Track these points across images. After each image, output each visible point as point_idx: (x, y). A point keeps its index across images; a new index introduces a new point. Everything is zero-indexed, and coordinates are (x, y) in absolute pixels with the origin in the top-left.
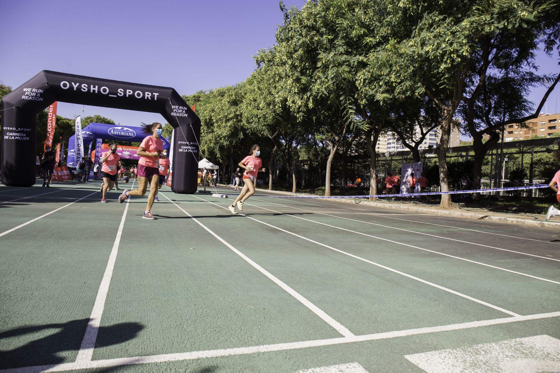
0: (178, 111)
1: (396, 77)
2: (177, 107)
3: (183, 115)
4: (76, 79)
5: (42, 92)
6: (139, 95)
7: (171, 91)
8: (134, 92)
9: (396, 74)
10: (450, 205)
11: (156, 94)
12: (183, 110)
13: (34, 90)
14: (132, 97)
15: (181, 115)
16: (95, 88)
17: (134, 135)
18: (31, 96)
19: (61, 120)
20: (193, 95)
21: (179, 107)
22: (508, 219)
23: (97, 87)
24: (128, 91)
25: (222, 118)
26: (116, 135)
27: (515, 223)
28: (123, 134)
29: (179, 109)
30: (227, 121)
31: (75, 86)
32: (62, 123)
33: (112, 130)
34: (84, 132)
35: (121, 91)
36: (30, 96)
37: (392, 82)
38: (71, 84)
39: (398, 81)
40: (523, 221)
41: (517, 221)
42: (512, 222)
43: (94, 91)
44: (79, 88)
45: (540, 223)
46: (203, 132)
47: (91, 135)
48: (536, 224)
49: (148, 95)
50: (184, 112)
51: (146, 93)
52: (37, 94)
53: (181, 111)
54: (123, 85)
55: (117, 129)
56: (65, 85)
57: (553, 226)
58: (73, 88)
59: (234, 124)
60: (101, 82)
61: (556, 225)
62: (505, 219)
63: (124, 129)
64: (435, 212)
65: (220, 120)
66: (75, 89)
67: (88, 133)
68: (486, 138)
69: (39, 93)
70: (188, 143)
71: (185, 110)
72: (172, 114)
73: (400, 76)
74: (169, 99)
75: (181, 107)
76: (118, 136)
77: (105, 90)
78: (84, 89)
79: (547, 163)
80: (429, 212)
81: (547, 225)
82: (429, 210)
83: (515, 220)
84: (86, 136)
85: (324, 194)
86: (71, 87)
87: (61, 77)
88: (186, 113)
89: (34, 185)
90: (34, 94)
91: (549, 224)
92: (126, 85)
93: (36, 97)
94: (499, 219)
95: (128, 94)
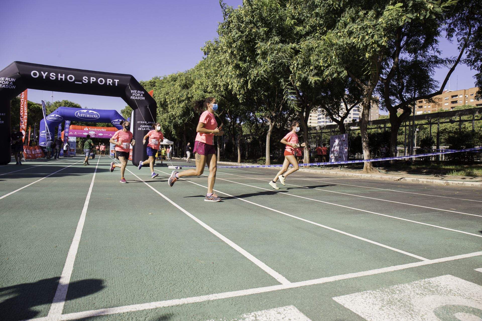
0: (136, 95)
1: (323, 62)
2: (135, 91)
3: (141, 98)
4: (44, 68)
5: (14, 81)
6: (101, 81)
7: (130, 77)
8: (97, 79)
9: (324, 59)
10: (372, 170)
11: (117, 81)
12: (141, 94)
13: (7, 79)
14: (96, 83)
15: (139, 98)
16: (62, 76)
17: (98, 116)
18: (5, 84)
19: (33, 105)
20: (149, 80)
21: (137, 92)
22: (420, 180)
23: (64, 75)
24: (92, 78)
25: (175, 100)
26: (82, 117)
27: (425, 182)
28: (88, 116)
29: (137, 93)
30: (180, 102)
31: (44, 75)
32: (34, 108)
33: (79, 113)
34: (53, 115)
35: (85, 78)
36: (3, 85)
37: (321, 66)
38: (40, 73)
39: (325, 65)
40: (431, 181)
41: (427, 181)
42: (423, 182)
43: (61, 79)
44: (48, 77)
45: (446, 182)
46: (159, 112)
47: (60, 118)
48: (442, 183)
49: (110, 81)
50: (142, 95)
51: (108, 80)
52: (10, 82)
53: (139, 95)
54: (87, 73)
55: (83, 112)
56: (35, 74)
57: (456, 184)
58: (43, 76)
59: (186, 105)
60: (67, 71)
61: (458, 183)
62: (417, 180)
63: (89, 112)
64: (359, 176)
65: (173, 102)
66: (44, 78)
67: (57, 116)
68: (400, 112)
69: (11, 81)
70: (146, 122)
71: (143, 94)
72: (131, 97)
73: (327, 61)
74: (128, 84)
75: (139, 92)
76: (84, 118)
77: (71, 78)
78: (53, 78)
79: (450, 132)
80: (354, 176)
81: (451, 184)
82: (354, 174)
83: (426, 180)
84: (55, 119)
85: (265, 164)
86: (41, 76)
87: (31, 67)
88: (144, 96)
89: (10, 163)
90: (7, 83)
91: (452, 183)
92: (90, 73)
93: (9, 85)
94: (412, 180)
95: (92, 81)
